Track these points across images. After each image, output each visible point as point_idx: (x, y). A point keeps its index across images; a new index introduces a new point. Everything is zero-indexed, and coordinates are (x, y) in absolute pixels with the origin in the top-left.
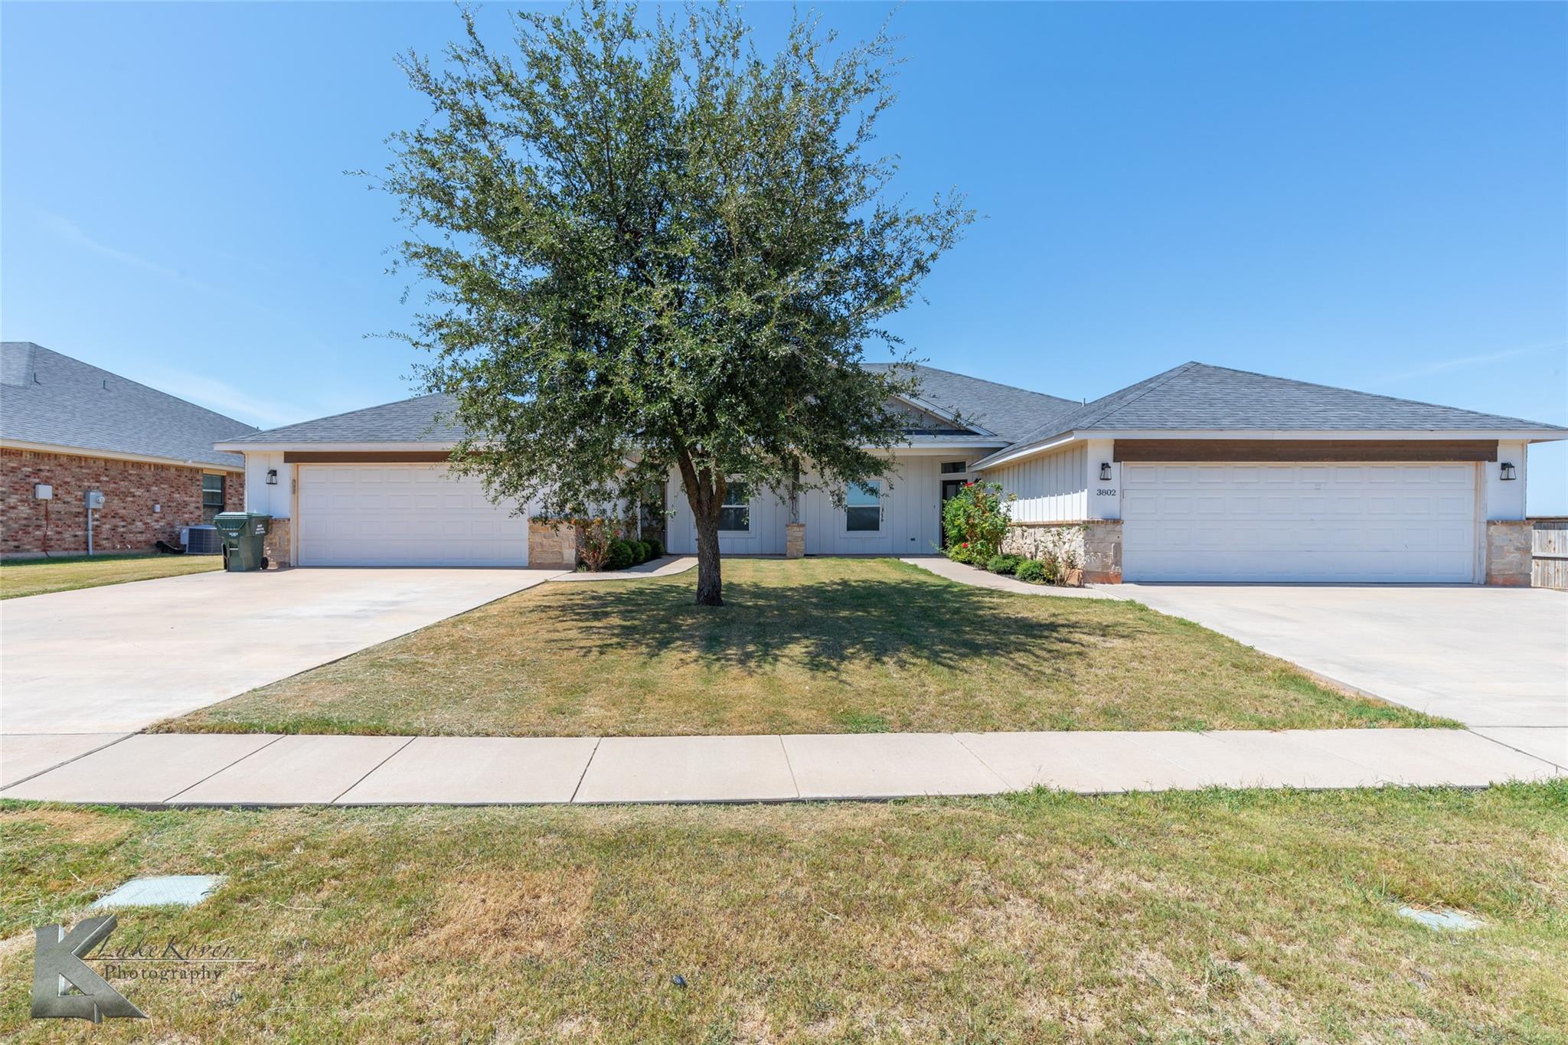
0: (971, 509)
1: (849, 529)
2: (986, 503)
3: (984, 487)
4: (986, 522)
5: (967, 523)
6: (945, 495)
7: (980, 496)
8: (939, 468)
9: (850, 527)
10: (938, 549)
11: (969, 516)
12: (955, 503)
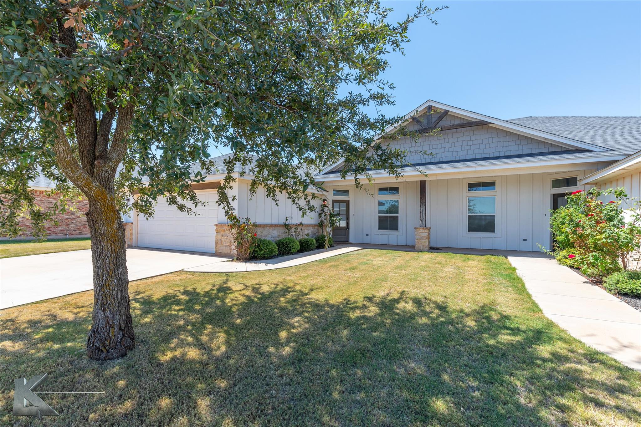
0: (581, 218)
1: (469, 231)
2: (601, 212)
3: (599, 194)
4: (601, 233)
5: (574, 233)
6: (555, 206)
7: (593, 204)
8: (550, 184)
9: (470, 230)
10: (547, 250)
11: (577, 226)
12: (563, 212)
